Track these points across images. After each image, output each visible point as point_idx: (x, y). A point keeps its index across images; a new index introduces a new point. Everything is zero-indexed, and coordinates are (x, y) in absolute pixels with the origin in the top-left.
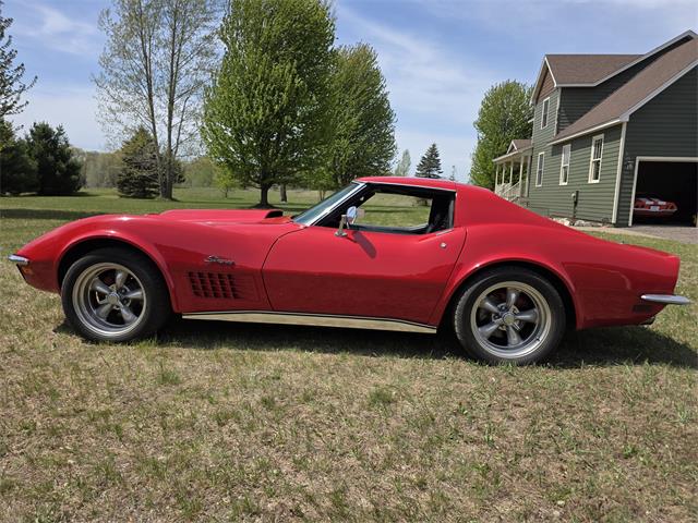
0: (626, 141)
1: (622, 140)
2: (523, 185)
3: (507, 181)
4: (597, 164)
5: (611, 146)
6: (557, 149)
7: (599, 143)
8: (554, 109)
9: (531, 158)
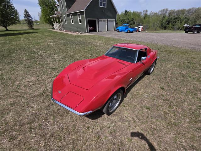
0: (85, 15)
2: (62, 24)
3: (57, 22)
4: (80, 20)
5: (82, 16)
6: (68, 15)
7: (79, 15)
8: (64, 4)
9: (62, 17)
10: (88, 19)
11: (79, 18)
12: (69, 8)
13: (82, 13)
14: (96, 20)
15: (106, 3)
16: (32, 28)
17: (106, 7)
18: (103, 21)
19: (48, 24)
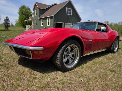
0: (54, 19)
1: (53, 19)
2: (33, 26)
3: (29, 25)
4: (49, 23)
5: (51, 20)
6: (40, 19)
7: (48, 19)
8: (38, 12)
9: (34, 21)
10: (55, 22)
11: (49, 21)
12: (41, 15)
13: (51, 18)
14: (62, 24)
15: (72, 12)
16: (7, 29)
17: (71, 15)
18: (69, 25)
19: (22, 27)
